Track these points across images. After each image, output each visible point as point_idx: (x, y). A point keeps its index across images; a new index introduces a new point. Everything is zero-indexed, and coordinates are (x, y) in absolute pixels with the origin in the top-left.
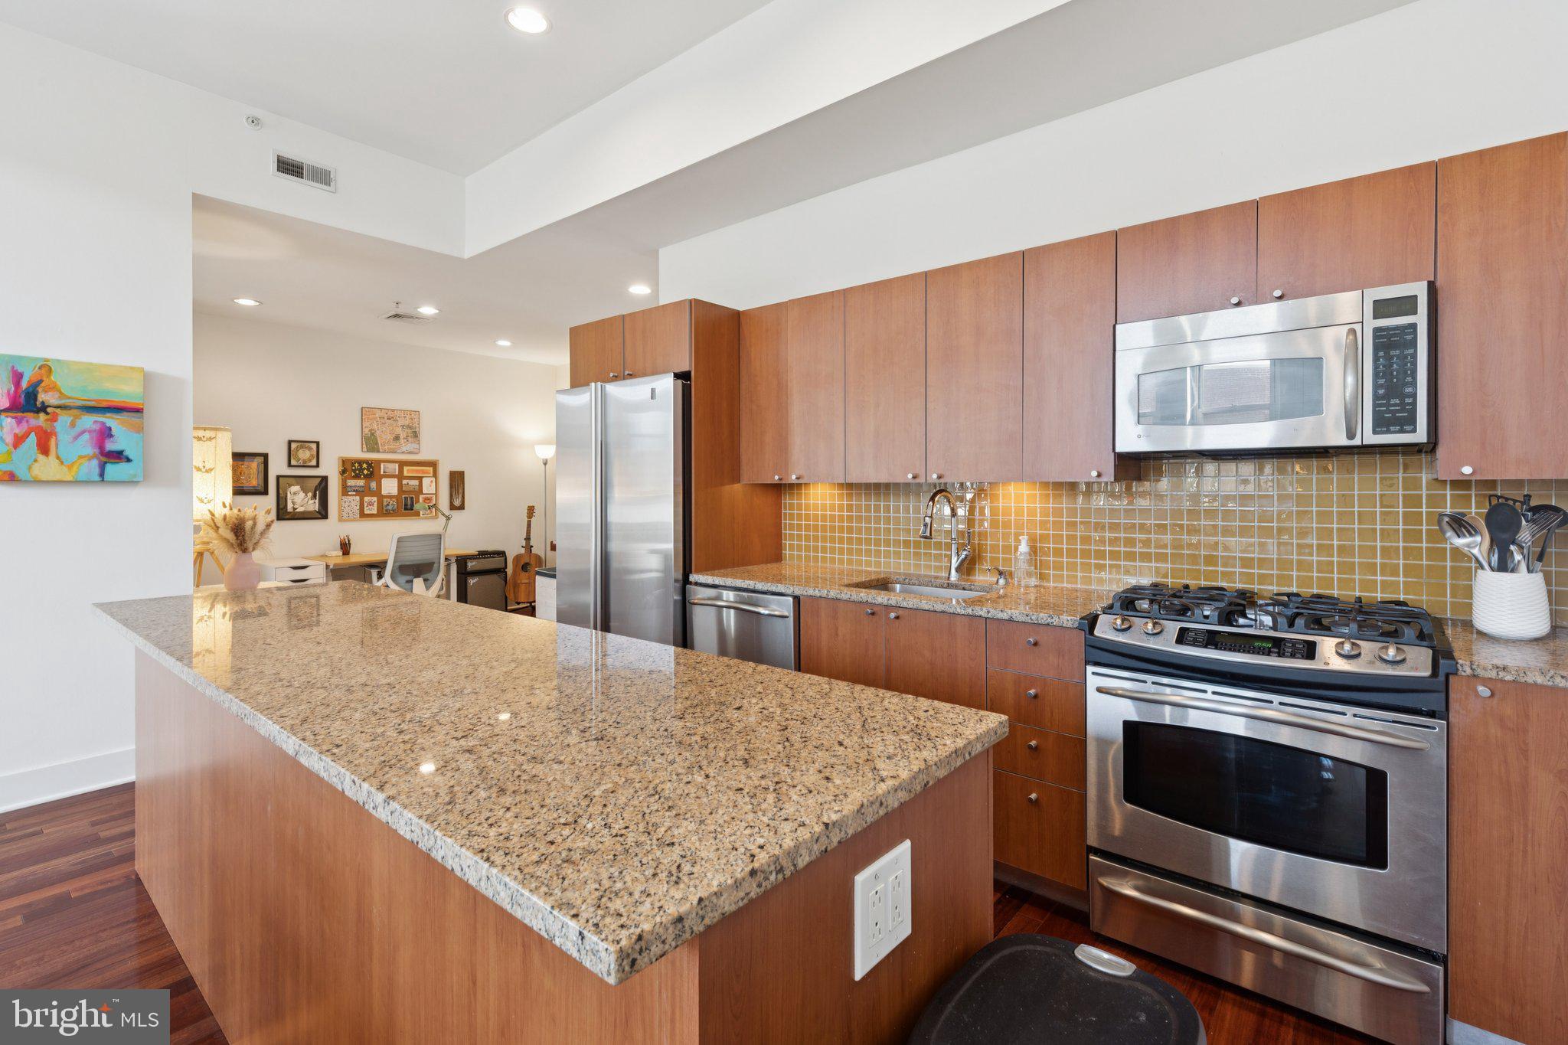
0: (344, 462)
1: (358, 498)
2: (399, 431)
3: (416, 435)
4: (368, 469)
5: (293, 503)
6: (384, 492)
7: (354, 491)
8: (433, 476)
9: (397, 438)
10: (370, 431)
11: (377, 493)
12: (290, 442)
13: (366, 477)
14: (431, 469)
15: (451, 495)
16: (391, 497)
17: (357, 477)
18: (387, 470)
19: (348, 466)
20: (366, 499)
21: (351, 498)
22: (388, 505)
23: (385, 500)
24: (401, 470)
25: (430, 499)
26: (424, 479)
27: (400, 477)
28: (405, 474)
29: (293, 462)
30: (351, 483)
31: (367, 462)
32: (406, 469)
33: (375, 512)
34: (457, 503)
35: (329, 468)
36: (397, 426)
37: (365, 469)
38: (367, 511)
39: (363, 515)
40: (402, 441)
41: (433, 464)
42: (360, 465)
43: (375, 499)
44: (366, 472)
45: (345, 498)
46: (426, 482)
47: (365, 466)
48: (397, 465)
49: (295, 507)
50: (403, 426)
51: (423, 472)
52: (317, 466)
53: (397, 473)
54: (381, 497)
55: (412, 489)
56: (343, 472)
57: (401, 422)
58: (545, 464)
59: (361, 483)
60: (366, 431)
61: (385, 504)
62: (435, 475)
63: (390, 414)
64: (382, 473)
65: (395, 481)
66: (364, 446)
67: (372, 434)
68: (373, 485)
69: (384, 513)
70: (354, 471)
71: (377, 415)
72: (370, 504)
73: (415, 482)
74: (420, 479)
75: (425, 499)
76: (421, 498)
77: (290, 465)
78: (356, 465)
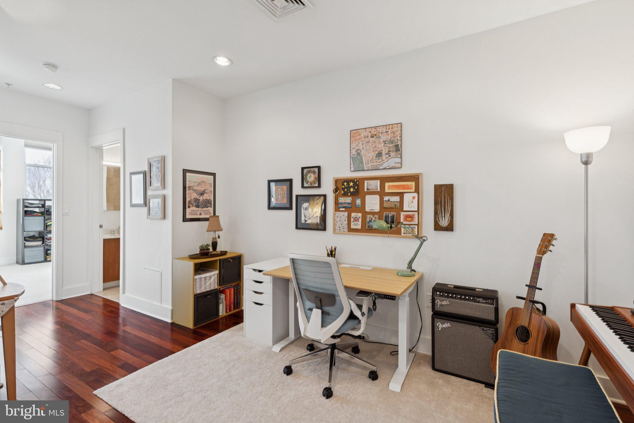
0: (337, 181)
1: (346, 214)
2: (381, 146)
3: (398, 149)
4: (354, 187)
5: (305, 216)
6: (368, 209)
7: (344, 207)
8: (415, 192)
9: (379, 155)
10: (356, 151)
11: (362, 209)
12: (303, 169)
13: (353, 194)
14: (413, 184)
15: (436, 213)
16: (373, 213)
17: (345, 195)
18: (370, 187)
19: (340, 186)
20: (353, 215)
21: (341, 213)
22: (370, 221)
23: (368, 216)
24: (382, 186)
25: (412, 217)
26: (405, 195)
27: (382, 193)
28: (387, 190)
29: (305, 185)
30: (342, 200)
31: (352, 180)
32: (387, 184)
33: (359, 227)
34: (444, 223)
35: (328, 188)
36: (380, 143)
37: (351, 187)
38: (353, 227)
39: (350, 230)
40: (384, 157)
41: (415, 178)
42: (348, 184)
43: (360, 215)
44: (352, 190)
45: (338, 214)
46: (407, 198)
47: (351, 184)
48: (379, 181)
49: (306, 219)
50: (385, 142)
51: (404, 187)
52: (319, 186)
53: (379, 190)
54: (365, 214)
55: (393, 206)
56: (336, 190)
57: (384, 138)
58: (586, 163)
59: (348, 200)
60: (354, 152)
61: (368, 220)
62: (417, 190)
63: (373, 132)
64: (366, 190)
65: (377, 197)
66: (352, 166)
67: (359, 154)
68: (358, 202)
69: (367, 229)
70: (343, 189)
71: (362, 135)
72: (356, 219)
73: (397, 199)
74: (401, 195)
75: (407, 217)
76: (402, 214)
77: (303, 187)
78: (345, 184)
